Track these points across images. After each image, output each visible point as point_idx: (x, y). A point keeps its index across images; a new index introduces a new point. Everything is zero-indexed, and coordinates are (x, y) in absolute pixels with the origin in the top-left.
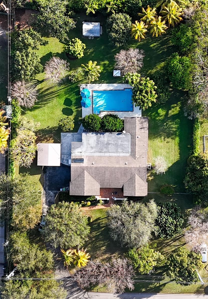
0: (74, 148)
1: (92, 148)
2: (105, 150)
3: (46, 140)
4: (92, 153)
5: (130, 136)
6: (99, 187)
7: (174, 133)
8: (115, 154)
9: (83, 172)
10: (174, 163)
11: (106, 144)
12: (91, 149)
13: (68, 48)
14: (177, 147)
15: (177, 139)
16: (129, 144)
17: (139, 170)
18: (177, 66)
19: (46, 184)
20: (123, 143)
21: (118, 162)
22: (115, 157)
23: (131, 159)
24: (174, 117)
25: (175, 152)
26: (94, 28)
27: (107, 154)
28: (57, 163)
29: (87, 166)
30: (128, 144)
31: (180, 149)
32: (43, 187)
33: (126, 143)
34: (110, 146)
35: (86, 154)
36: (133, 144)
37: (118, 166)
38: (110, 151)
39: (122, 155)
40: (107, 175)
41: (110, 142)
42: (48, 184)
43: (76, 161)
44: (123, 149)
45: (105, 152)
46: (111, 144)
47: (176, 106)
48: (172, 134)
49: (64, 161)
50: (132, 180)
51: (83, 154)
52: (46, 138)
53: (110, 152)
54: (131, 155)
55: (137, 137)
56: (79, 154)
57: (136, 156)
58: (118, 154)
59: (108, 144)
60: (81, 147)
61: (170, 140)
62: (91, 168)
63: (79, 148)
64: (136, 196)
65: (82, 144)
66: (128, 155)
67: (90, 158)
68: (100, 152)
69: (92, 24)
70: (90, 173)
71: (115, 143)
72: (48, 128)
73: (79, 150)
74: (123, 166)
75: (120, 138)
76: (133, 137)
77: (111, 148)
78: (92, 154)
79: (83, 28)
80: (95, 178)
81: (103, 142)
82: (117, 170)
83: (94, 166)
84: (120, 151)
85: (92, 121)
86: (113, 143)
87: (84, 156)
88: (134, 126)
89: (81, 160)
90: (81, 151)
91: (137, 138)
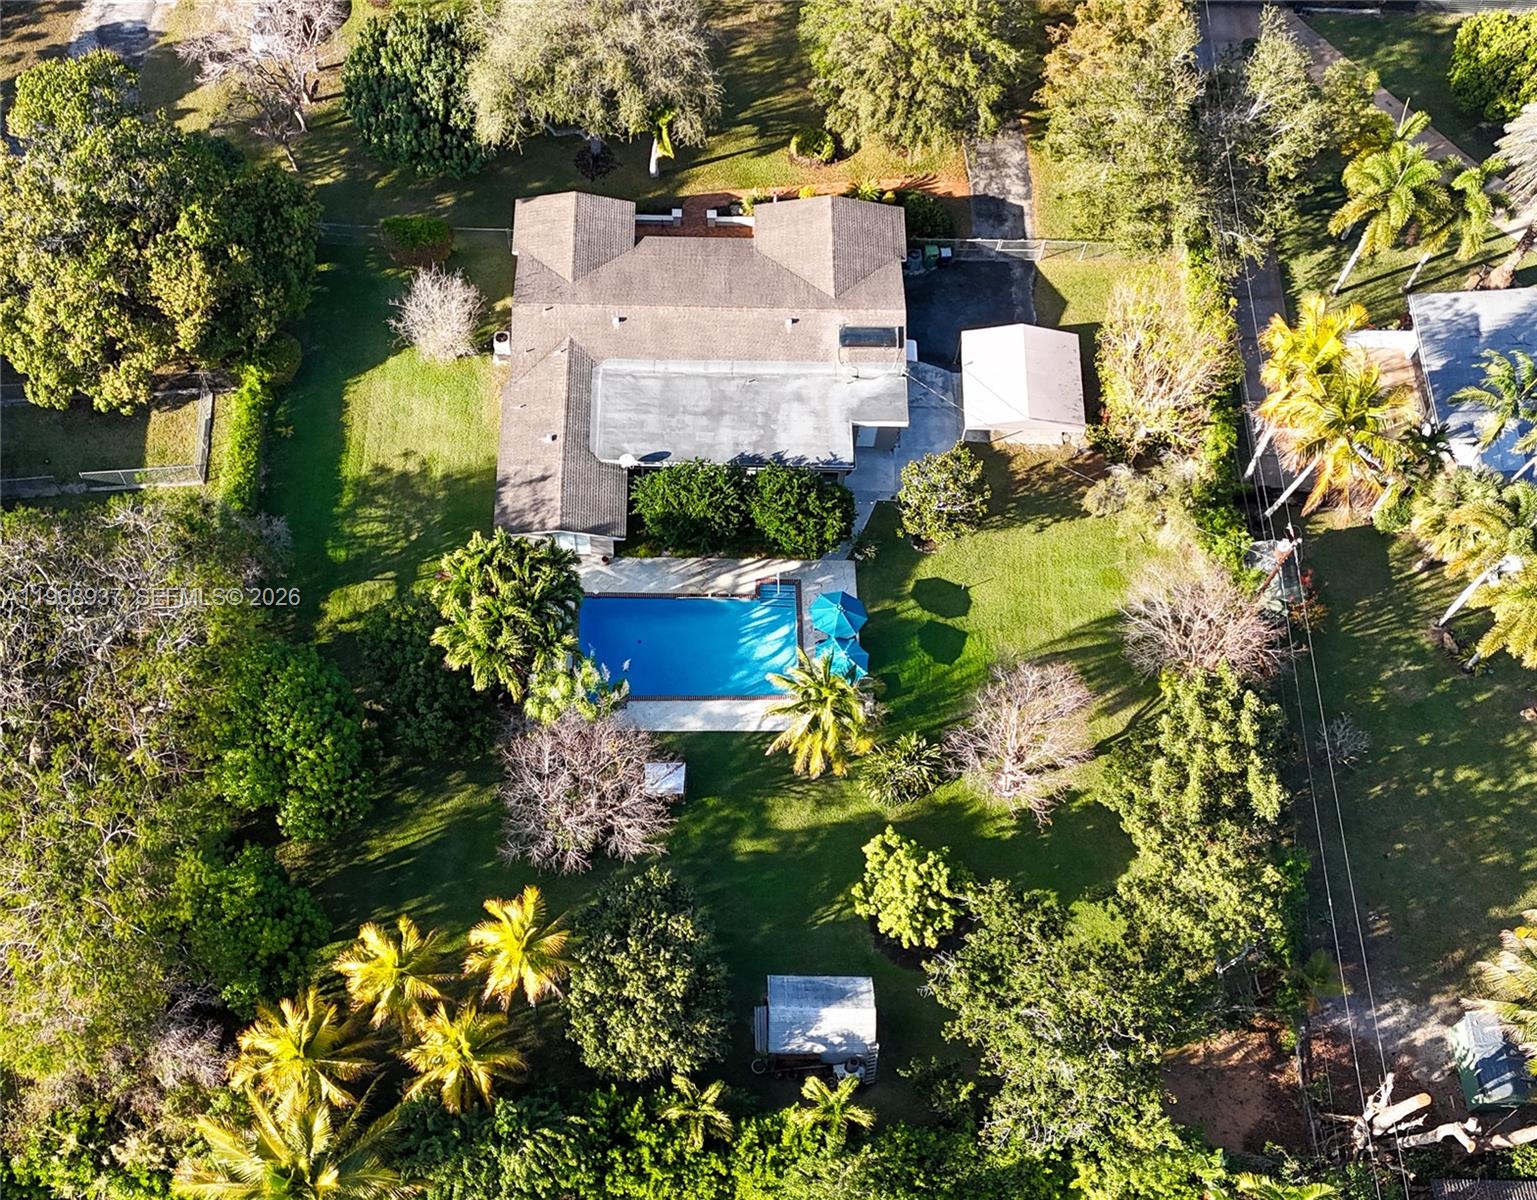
0: (896, 396)
1: (799, 398)
2: (731, 388)
3: (1050, 468)
4: (798, 377)
5: (599, 444)
6: (755, 241)
8: (673, 367)
9: (841, 289)
11: (722, 413)
12: (804, 391)
16: (605, 411)
17: (554, 291)
19: (1025, 289)
20: (633, 416)
21: (663, 328)
22: (675, 355)
23: (594, 344)
27: (717, 368)
28: (974, 342)
29: (824, 314)
30: (609, 409)
33: (616, 416)
34: (704, 404)
35: (830, 371)
36: (579, 408)
37: (663, 311)
38: (704, 382)
39: (642, 366)
40: (717, 279)
41: (704, 421)
42: (1013, 289)
43: (881, 337)
44: (636, 389)
45: (730, 378)
46: (696, 414)
48: (382, 489)
49: (939, 381)
50: (590, 257)
51: (846, 371)
52: (1047, 478)
53: (706, 377)
54: (593, 364)
55: (560, 440)
56: (864, 371)
57: (565, 356)
58: (660, 367)
59: (715, 414)
60: (855, 403)
62: (802, 304)
63: (864, 395)
64: (574, 194)
65: (854, 413)
66: (608, 365)
67: (811, 351)
68: (753, 378)
70: (807, 285)
71: (680, 417)
72: (1042, 528)
73: (866, 389)
74: (634, 311)
75: (651, 438)
76: (578, 438)
77: (698, 397)
78: (796, 371)
79: (873, 1012)
80: (781, 271)
81: (742, 420)
82: (668, 294)
83: (784, 315)
84: (651, 383)
86: (688, 419)
87: (842, 363)
88: (572, 489)
89: (853, 338)
90: (858, 384)
91: (560, 433)
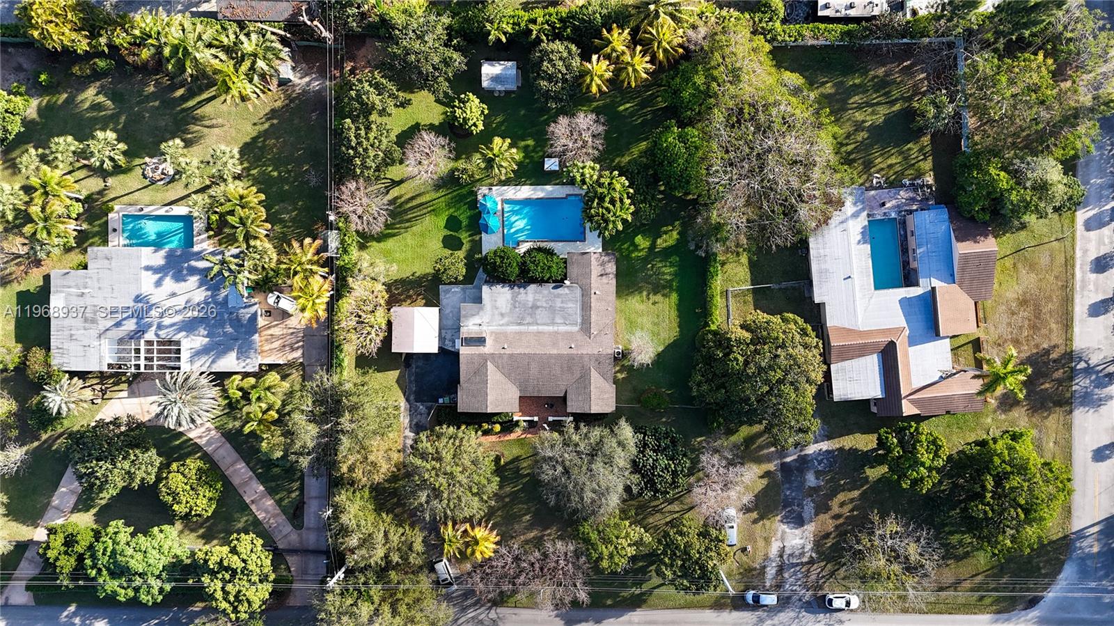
0: (466, 317)
1: (502, 315)
2: (528, 320)
3: (409, 301)
4: (502, 325)
5: (578, 292)
6: (517, 394)
7: (668, 285)
8: (550, 328)
9: (485, 365)
10: (669, 345)
11: (531, 308)
12: (500, 318)
13: (451, 112)
14: (674, 314)
15: (674, 297)
16: (576, 308)
17: (598, 360)
18: (675, 147)
19: (410, 388)
20: (565, 305)
21: (555, 344)
22: (550, 334)
23: (581, 337)
24: (667, 253)
25: (671, 322)
26: (504, 73)
27: (534, 328)
28: (433, 348)
29: (492, 352)
30: (574, 308)
31: (679, 316)
32: (404, 395)
33: (572, 305)
34: (538, 312)
35: (490, 328)
36: (586, 307)
37: (555, 352)
38: (539, 322)
39: (563, 328)
40: (534, 370)
41: (539, 304)
42: (414, 389)
43: (470, 341)
44: (565, 318)
45: (529, 324)
46: (542, 307)
47: (671, 230)
48: (664, 287)
49: (447, 342)
50: (584, 380)
51: (484, 328)
52: (410, 297)
53: (538, 324)
54: (581, 329)
55: (593, 292)
56: (476, 328)
57: (592, 331)
58: (556, 328)
59: (535, 307)
60: (481, 313)
61: (659, 298)
62: (501, 356)
63: (477, 317)
64: (592, 412)
65: (482, 309)
66: (576, 329)
67: (498, 336)
68: (520, 324)
69: (500, 64)
70: (497, 367)
71: (548, 306)
72: (413, 275)
73: (477, 320)
74: (566, 351)
75: (559, 296)
76: (586, 294)
77: (541, 315)
78: (503, 328)
79: (483, 72)
80: (508, 376)
81: (524, 304)
82: (553, 361)
83: (508, 352)
84: (559, 321)
85: (502, 262)
86: (545, 305)
87: (486, 331)
88: (588, 270)
89: (480, 341)
90: (479, 322)
91: (593, 295)
